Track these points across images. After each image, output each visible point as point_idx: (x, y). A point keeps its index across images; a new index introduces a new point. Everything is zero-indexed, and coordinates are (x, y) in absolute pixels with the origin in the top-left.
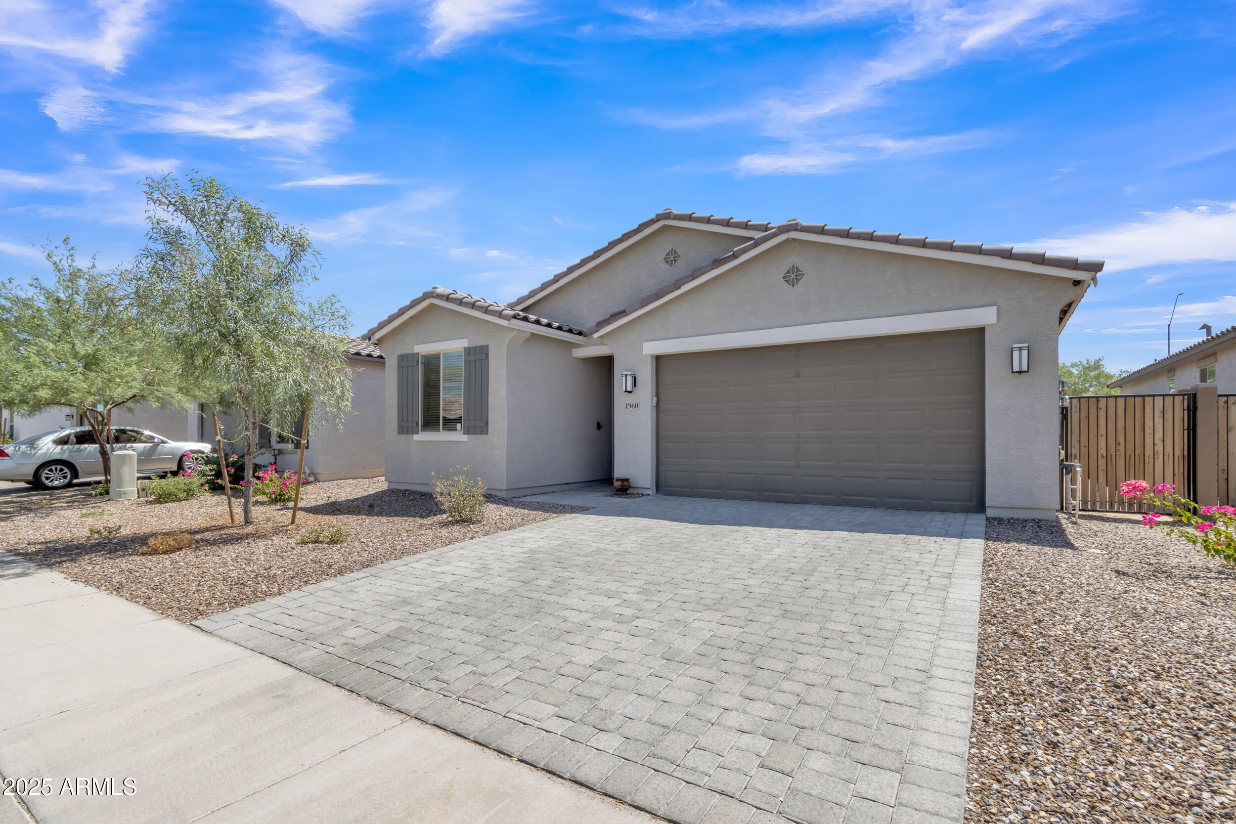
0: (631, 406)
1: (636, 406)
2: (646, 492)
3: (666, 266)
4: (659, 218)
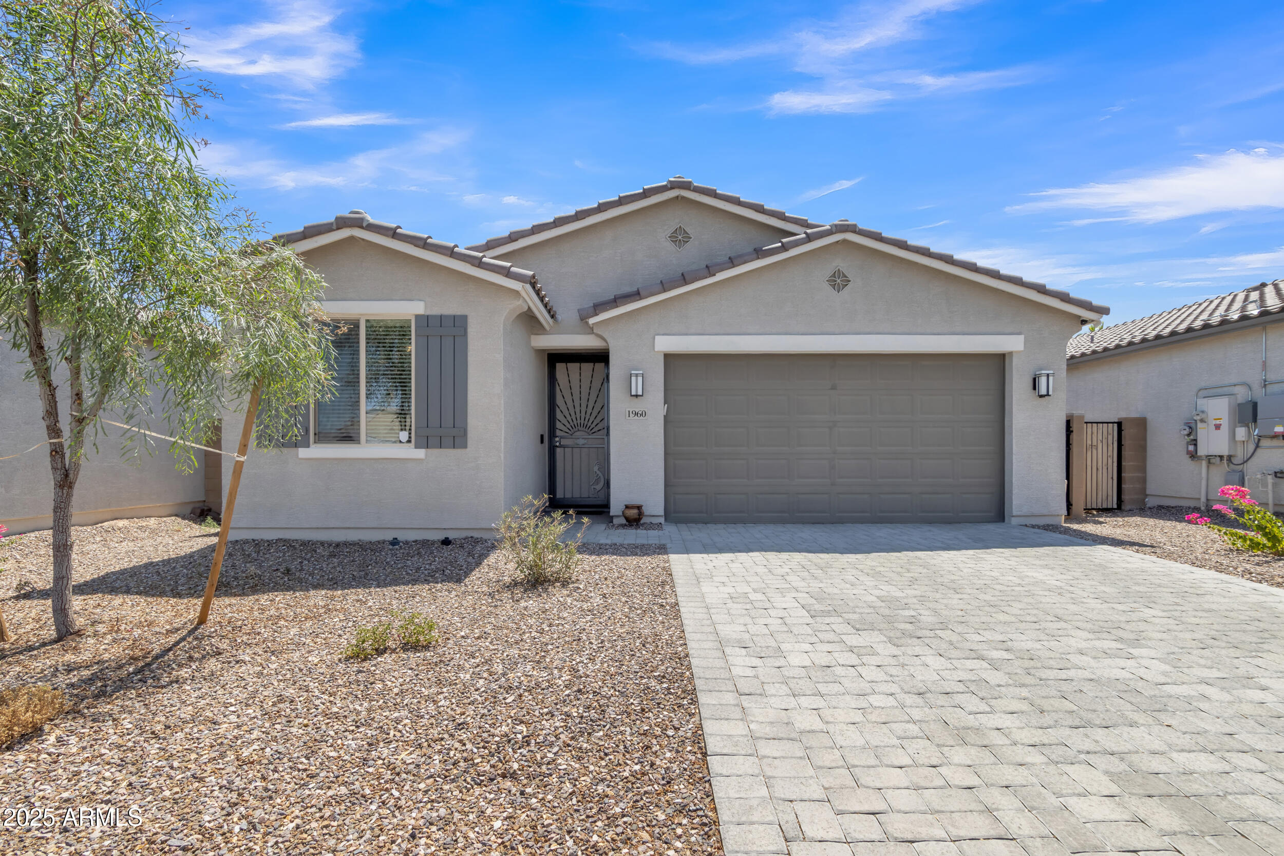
0: (636, 414)
1: (643, 414)
2: (655, 521)
3: (670, 246)
4: (673, 186)
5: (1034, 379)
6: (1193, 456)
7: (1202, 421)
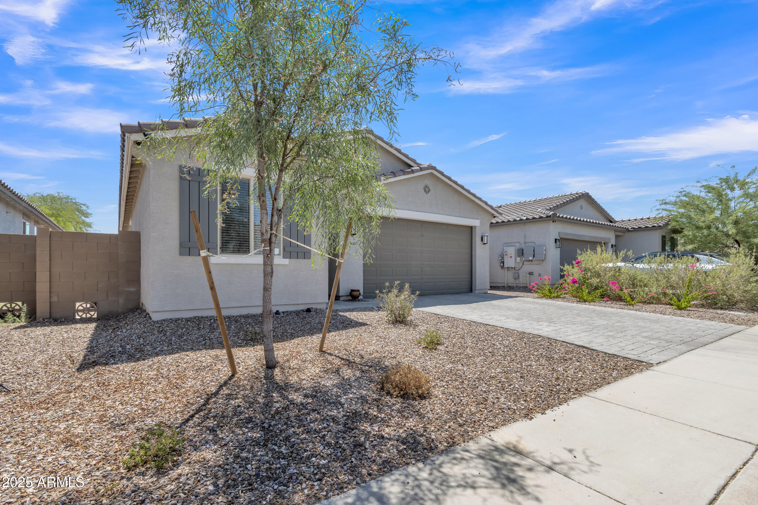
5: (482, 237)
6: (503, 267)
7: (506, 255)
